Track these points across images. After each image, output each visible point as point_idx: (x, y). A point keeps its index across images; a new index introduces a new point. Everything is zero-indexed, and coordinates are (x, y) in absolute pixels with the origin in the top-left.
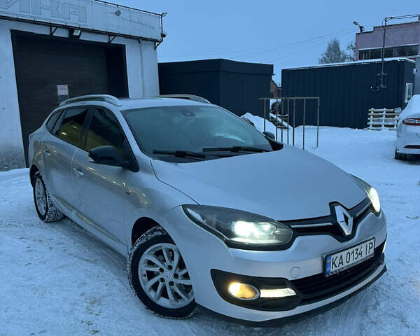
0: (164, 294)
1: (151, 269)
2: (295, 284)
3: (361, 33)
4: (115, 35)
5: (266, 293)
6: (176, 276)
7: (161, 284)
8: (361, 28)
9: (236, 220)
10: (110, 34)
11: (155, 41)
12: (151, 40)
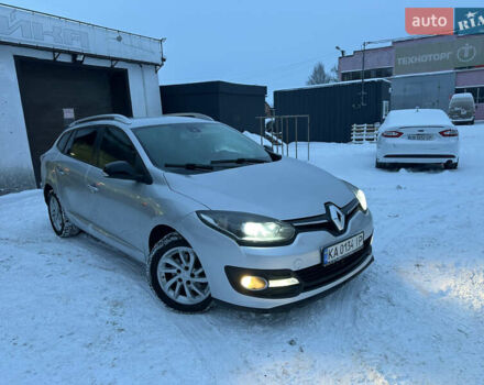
0: (182, 292)
1: (169, 271)
2: (299, 274)
3: (343, 57)
4: (118, 60)
5: (274, 284)
6: (192, 276)
7: (179, 284)
8: (343, 52)
9: (245, 222)
10: (113, 59)
11: (156, 65)
12: (152, 64)
